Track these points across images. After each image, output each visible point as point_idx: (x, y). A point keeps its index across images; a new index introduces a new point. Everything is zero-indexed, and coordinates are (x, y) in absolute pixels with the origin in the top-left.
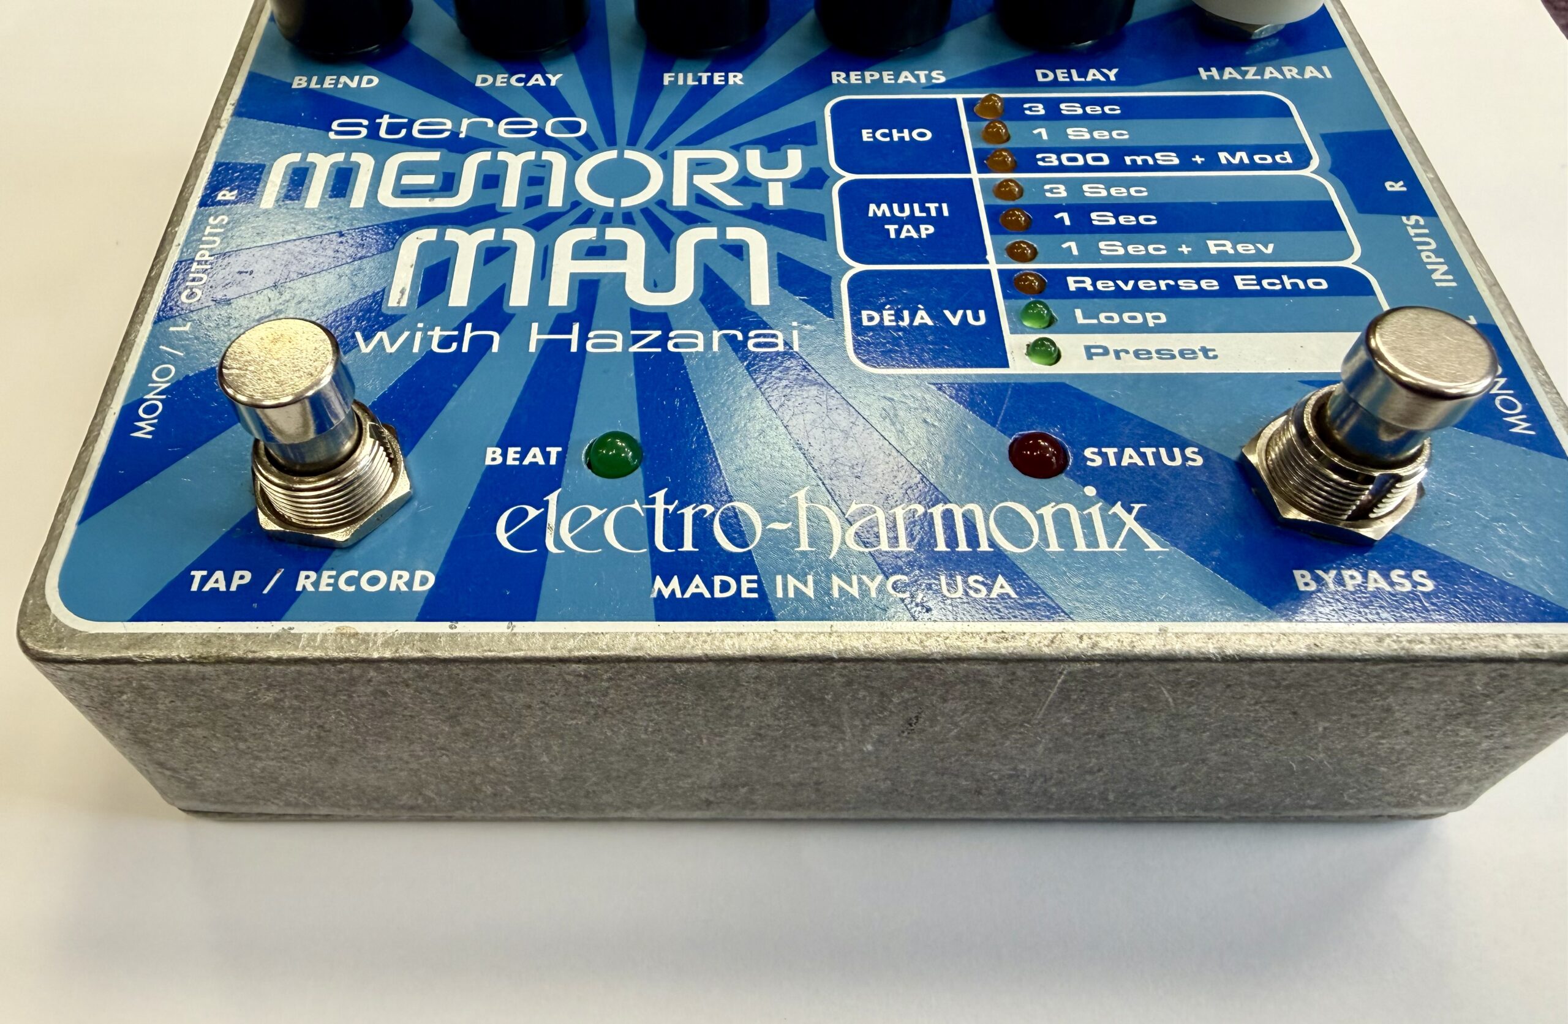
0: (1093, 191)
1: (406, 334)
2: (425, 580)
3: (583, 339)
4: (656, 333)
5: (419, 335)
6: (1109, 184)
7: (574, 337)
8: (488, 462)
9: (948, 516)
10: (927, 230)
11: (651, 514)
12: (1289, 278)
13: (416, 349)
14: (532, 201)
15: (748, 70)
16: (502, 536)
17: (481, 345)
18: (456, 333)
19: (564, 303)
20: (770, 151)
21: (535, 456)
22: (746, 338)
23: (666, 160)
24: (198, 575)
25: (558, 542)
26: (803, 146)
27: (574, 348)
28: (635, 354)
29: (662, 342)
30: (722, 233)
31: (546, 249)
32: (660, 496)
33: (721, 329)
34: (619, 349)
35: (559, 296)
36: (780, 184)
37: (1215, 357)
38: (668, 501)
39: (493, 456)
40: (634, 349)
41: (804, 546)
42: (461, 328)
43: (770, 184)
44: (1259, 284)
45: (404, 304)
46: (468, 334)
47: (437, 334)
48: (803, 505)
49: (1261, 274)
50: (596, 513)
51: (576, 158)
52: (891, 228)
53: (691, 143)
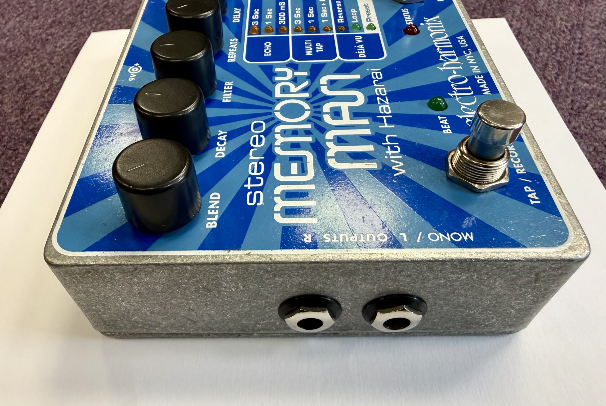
0: (298, 16)
1: (392, 161)
3: (385, 114)
4: (378, 98)
5: (391, 157)
6: (294, 13)
7: (384, 117)
8: (451, 132)
9: (439, 45)
10: (318, 45)
11: (458, 96)
13: (401, 157)
14: (307, 133)
15: (223, 81)
18: (389, 147)
19: (367, 120)
20: (276, 75)
21: (444, 122)
22: (376, 79)
23: (279, 100)
24: (532, 202)
26: (273, 68)
27: (390, 117)
28: (389, 102)
29: (382, 97)
30: (324, 85)
31: (337, 127)
32: (451, 95)
33: (373, 85)
34: (388, 106)
35: (364, 122)
36: (295, 73)
37: (367, 4)
38: (454, 93)
39: (447, 132)
40: (387, 102)
41: (461, 68)
42: (386, 146)
43: (295, 75)
45: (375, 163)
46: (389, 143)
47: (390, 152)
48: (444, 68)
50: (463, 107)
51: (279, 122)
52: (317, 51)
53: (270, 93)
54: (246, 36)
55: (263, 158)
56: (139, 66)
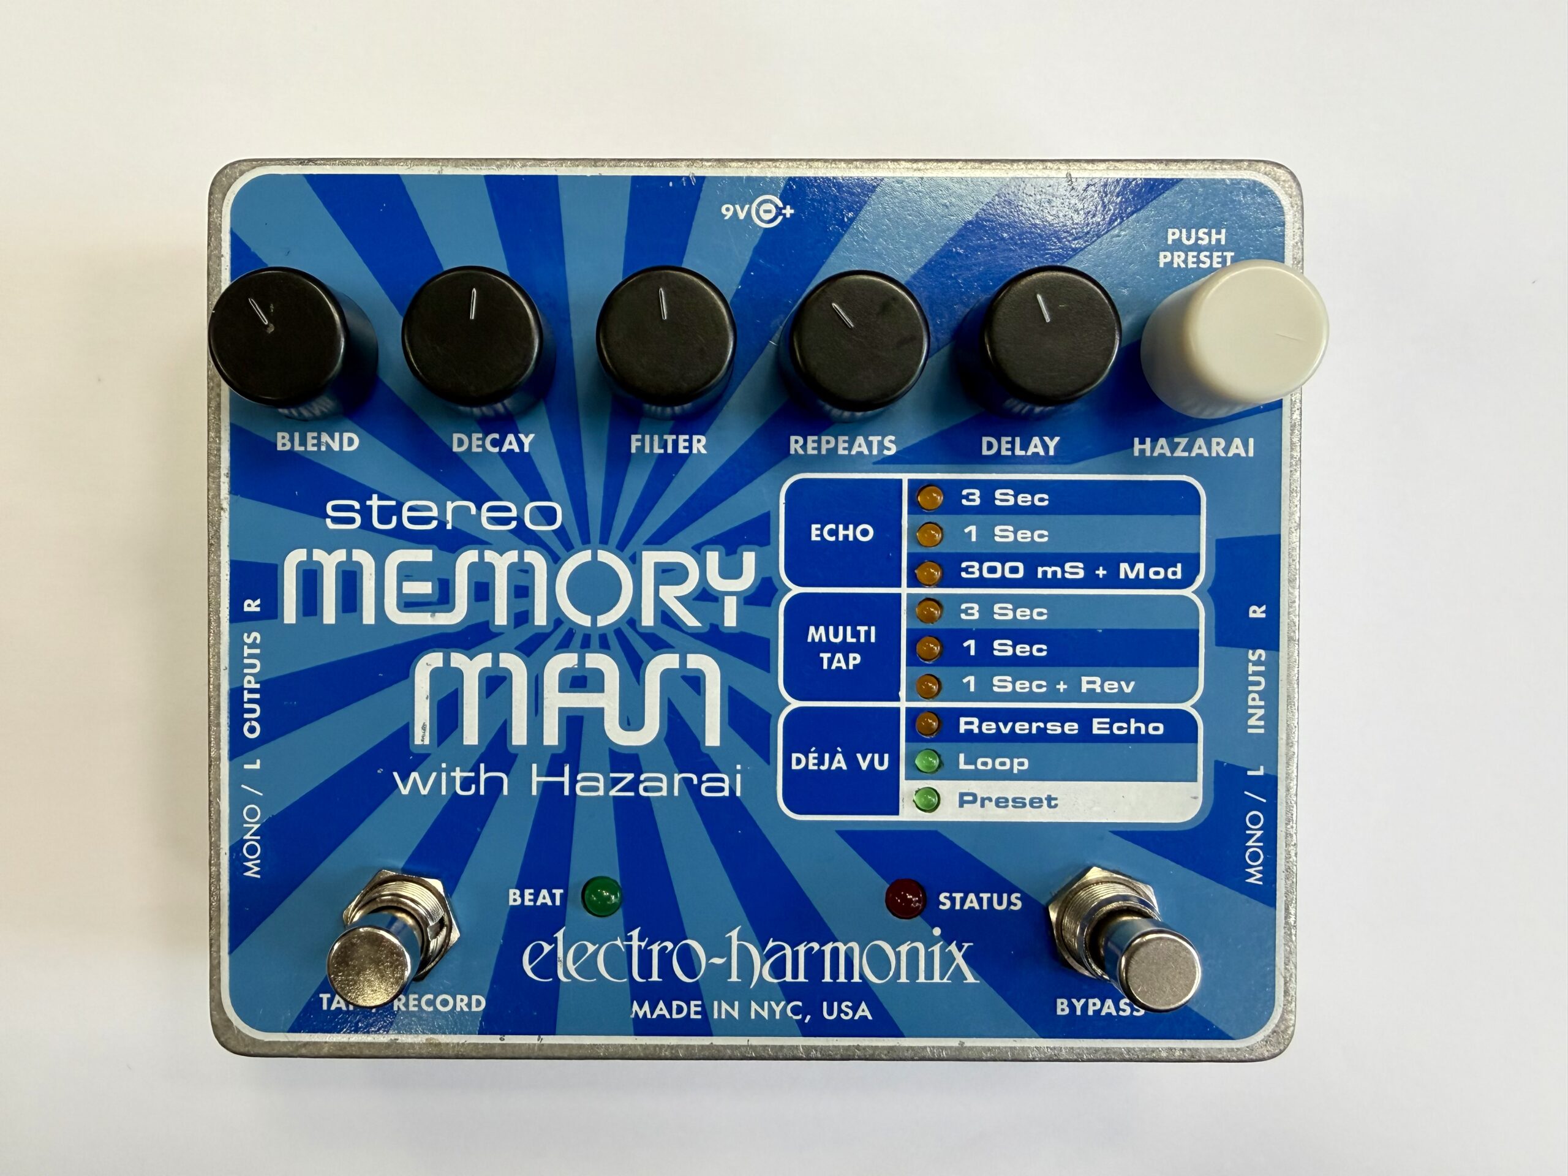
0: (1003, 613)
1: (434, 774)
2: (479, 1003)
3: (573, 782)
4: (630, 776)
5: (444, 775)
6: (1018, 602)
7: (566, 779)
8: (511, 903)
9: (835, 952)
10: (855, 659)
11: (629, 949)
12: (1136, 722)
13: (444, 792)
14: (521, 618)
15: (710, 432)
16: (527, 968)
17: (494, 785)
18: (472, 774)
19: (555, 742)
20: (728, 554)
21: (544, 898)
22: (701, 782)
23: (634, 562)
24: (325, 997)
25: (567, 973)
26: (756, 547)
27: (567, 792)
28: (615, 797)
29: (633, 785)
30: (683, 661)
31: (537, 678)
32: (635, 933)
33: (681, 772)
34: (601, 793)
35: (552, 736)
36: (735, 598)
37: (1056, 805)
38: (641, 939)
39: (514, 897)
40: (613, 793)
41: (734, 978)
42: (476, 770)
43: (726, 598)
44: (1111, 728)
45: (427, 742)
46: (483, 777)
47: (458, 774)
48: (735, 943)
49: (1116, 716)
50: (591, 948)
51: (555, 561)
52: (825, 656)
53: (658, 541)
54: (905, 477)
55: (449, 527)
56: (780, 218)
